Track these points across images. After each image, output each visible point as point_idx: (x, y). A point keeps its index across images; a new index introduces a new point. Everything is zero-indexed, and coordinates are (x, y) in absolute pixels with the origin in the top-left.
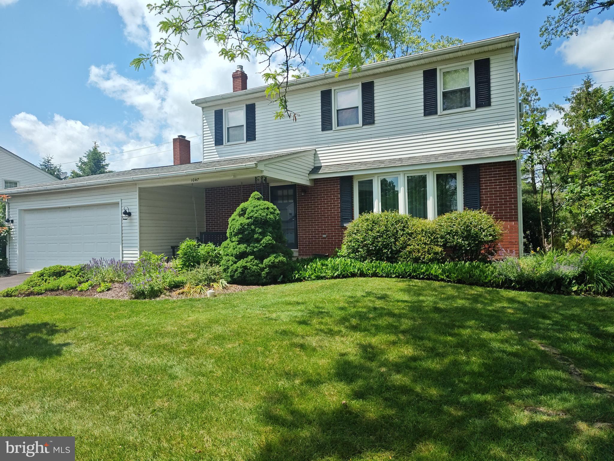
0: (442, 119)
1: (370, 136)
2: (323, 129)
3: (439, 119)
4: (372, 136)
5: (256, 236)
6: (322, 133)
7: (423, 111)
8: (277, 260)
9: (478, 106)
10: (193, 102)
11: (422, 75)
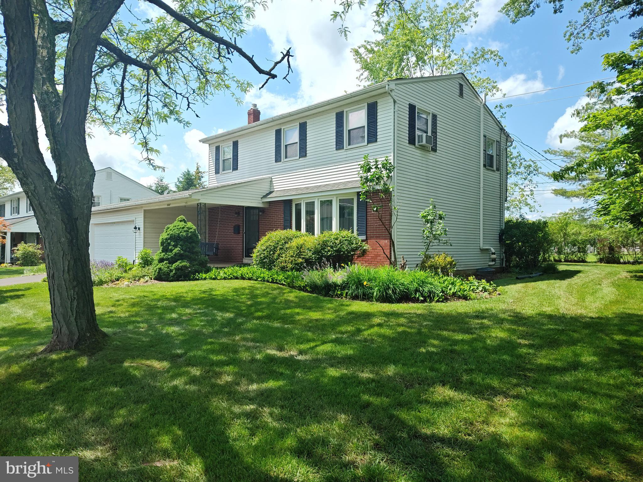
0: (348, 153)
1: (303, 167)
2: (276, 161)
3: (345, 153)
4: (305, 166)
5: (170, 247)
6: (275, 164)
7: (335, 146)
8: (181, 265)
9: (369, 142)
10: (200, 141)
11: (335, 116)
